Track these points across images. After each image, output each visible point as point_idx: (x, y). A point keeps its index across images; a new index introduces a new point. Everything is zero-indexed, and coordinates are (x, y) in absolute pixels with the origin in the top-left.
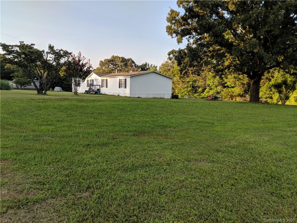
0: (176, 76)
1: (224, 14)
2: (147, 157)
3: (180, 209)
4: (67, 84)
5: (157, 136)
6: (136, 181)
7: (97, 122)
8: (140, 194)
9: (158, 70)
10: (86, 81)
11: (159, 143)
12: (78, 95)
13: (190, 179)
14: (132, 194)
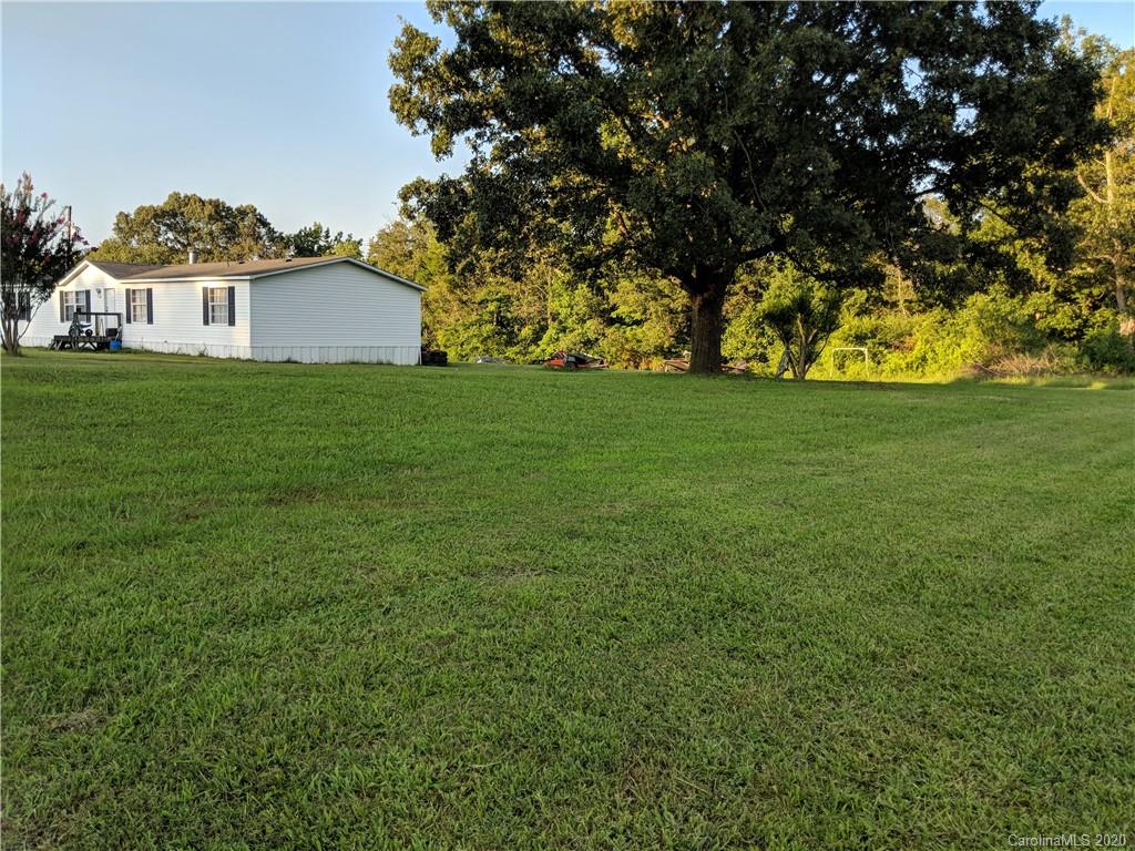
0: (436, 279)
1: (599, 58)
2: (323, 573)
3: (437, 727)
5: (360, 500)
6: (280, 655)
7: (114, 459)
8: (295, 693)
9: (365, 255)
10: (56, 296)
11: (369, 523)
12: (21, 356)
13: (472, 631)
14: (264, 696)
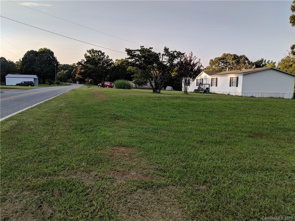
2: (267, 161)
4: (177, 84)
5: (277, 140)
6: (255, 184)
7: (208, 120)
8: (261, 197)
9: (277, 66)
10: (196, 80)
11: (281, 147)
12: (188, 94)
14: (252, 195)
